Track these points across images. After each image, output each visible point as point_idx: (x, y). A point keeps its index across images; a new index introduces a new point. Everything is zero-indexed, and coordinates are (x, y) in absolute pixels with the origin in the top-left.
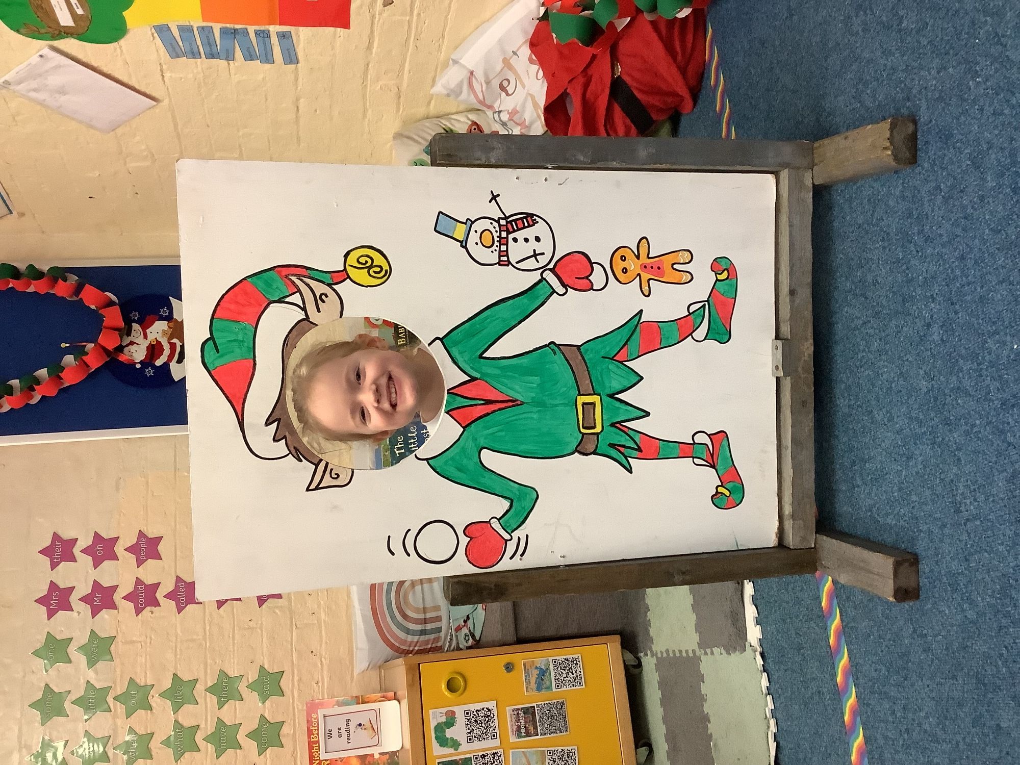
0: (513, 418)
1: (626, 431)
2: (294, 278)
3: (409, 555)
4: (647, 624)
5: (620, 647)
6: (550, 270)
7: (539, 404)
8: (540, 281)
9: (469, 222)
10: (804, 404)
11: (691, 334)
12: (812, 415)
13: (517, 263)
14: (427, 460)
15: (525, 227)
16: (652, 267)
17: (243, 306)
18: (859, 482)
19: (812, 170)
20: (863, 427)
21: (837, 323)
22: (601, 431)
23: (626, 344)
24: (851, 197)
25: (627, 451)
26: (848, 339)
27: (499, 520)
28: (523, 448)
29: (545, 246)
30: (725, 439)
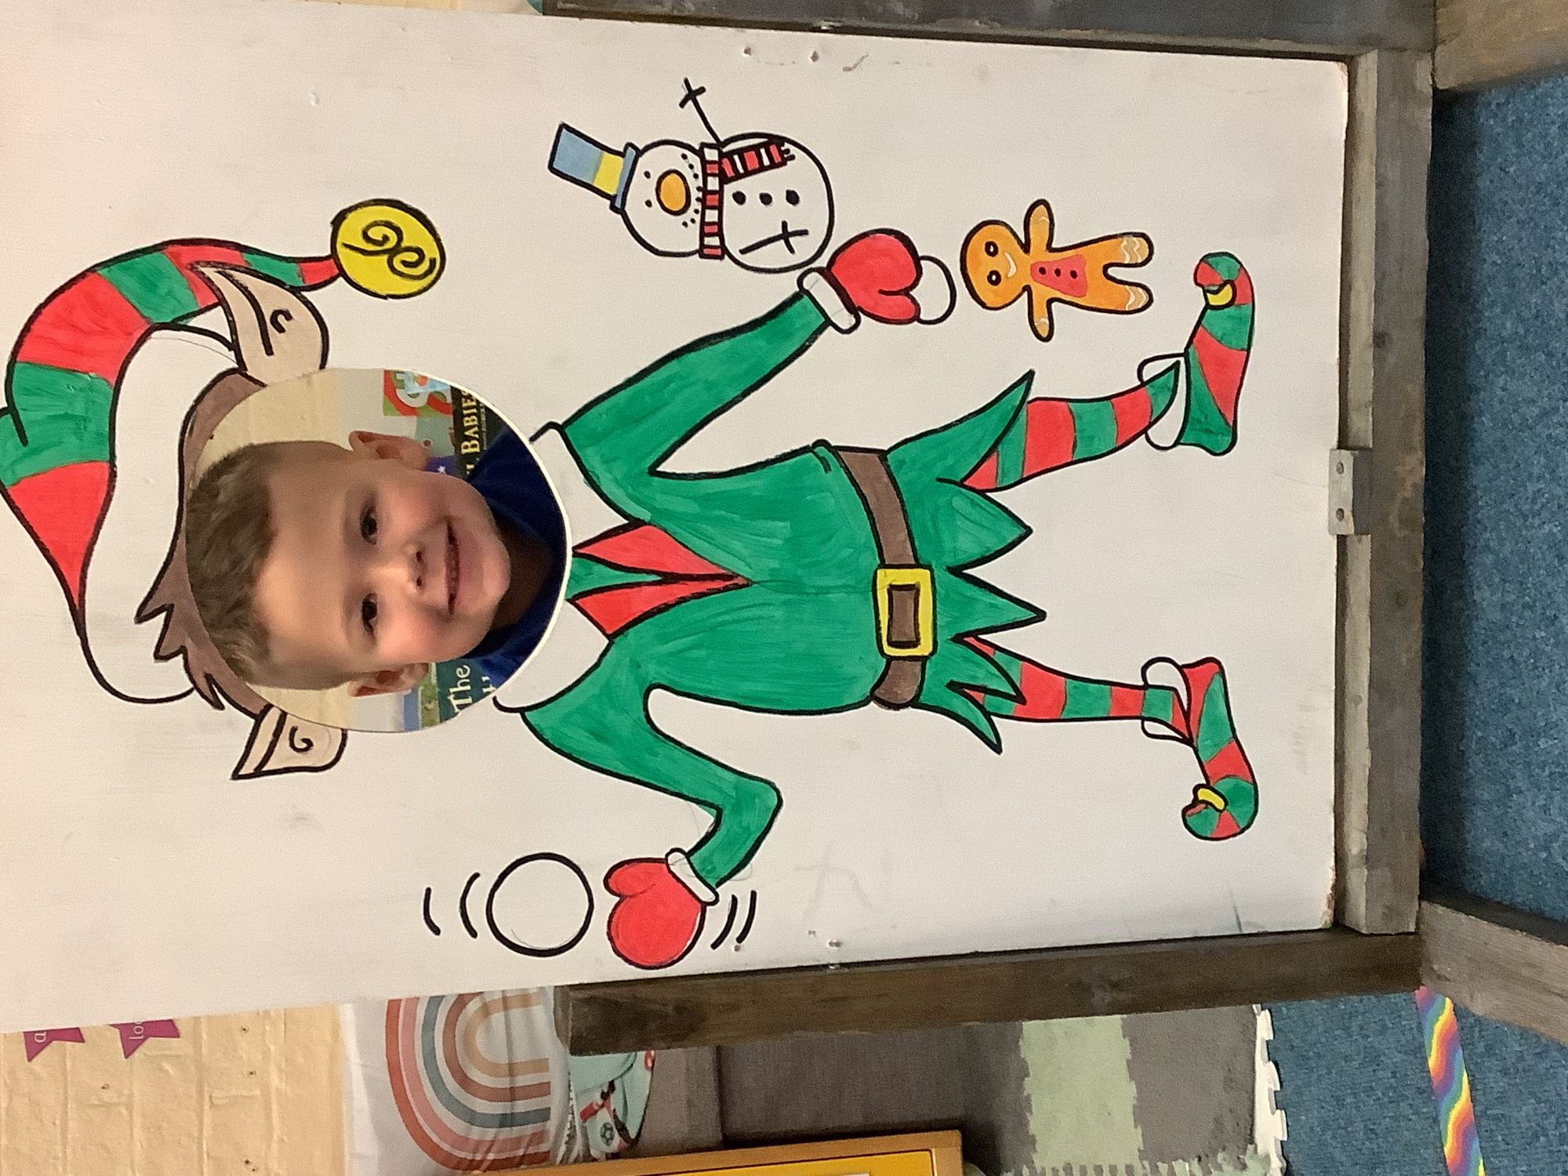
0: (726, 618)
1: (987, 654)
2: (210, 272)
3: (474, 934)
4: (1022, 1107)
5: (959, 1155)
6: (820, 270)
7: (788, 585)
8: (796, 297)
9: (631, 152)
10: (1399, 600)
11: (1145, 431)
12: (1417, 627)
13: (743, 252)
14: (522, 711)
15: (762, 169)
16: (1058, 272)
17: (88, 333)
18: (1523, 785)
19: (1433, 58)
20: (1535, 654)
21: (1481, 414)
22: (932, 654)
23: (993, 449)
24: (1520, 120)
25: (990, 701)
26: (1504, 449)
27: (688, 855)
28: (746, 688)
29: (810, 215)
30: (1218, 678)
